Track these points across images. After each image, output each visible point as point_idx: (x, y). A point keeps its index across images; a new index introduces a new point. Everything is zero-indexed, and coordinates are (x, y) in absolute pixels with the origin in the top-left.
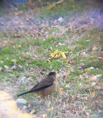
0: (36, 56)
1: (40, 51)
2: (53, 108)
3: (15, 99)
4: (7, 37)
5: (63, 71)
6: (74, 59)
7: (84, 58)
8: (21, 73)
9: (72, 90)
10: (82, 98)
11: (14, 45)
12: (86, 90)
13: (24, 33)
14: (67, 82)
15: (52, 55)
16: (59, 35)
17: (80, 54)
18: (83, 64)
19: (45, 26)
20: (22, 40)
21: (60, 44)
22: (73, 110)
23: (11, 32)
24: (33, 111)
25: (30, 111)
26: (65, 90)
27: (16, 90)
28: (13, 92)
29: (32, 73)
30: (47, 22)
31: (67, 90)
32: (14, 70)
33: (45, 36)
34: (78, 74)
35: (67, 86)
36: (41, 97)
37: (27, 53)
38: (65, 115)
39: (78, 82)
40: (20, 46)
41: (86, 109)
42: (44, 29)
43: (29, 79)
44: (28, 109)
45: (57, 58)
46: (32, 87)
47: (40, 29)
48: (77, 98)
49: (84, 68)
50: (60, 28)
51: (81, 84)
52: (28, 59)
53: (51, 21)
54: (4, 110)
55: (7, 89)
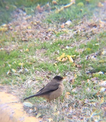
0: (43, 60)
1: (46, 55)
2: (59, 112)
3: (22, 102)
4: (15, 41)
5: (70, 75)
6: (82, 63)
7: (93, 62)
8: (28, 77)
9: (79, 95)
10: (90, 104)
11: (21, 49)
12: (94, 96)
13: (32, 37)
14: (74, 87)
15: (59, 59)
16: (67, 38)
17: (88, 58)
18: (91, 69)
19: (52, 29)
20: (29, 44)
21: (67, 47)
22: (80, 116)
23: (19, 36)
24: (39, 115)
25: (36, 115)
26: (71, 94)
27: (22, 93)
28: (20, 95)
29: (38, 76)
30: (55, 26)
31: (74, 95)
32: (21, 73)
33: (52, 40)
34: (86, 79)
35: (74, 90)
36: (47, 101)
37: (34, 57)
38: (72, 120)
39: (85, 86)
40: (27, 50)
41: (94, 115)
42: (51, 32)
43: (35, 82)
44: (34, 112)
45: (64, 62)
46: (38, 91)
47: (47, 33)
48: (85, 103)
49: (92, 72)
50: (68, 31)
51: (88, 89)
52: (34, 62)
53: (59, 25)
54: (11, 113)
55: (14, 92)
